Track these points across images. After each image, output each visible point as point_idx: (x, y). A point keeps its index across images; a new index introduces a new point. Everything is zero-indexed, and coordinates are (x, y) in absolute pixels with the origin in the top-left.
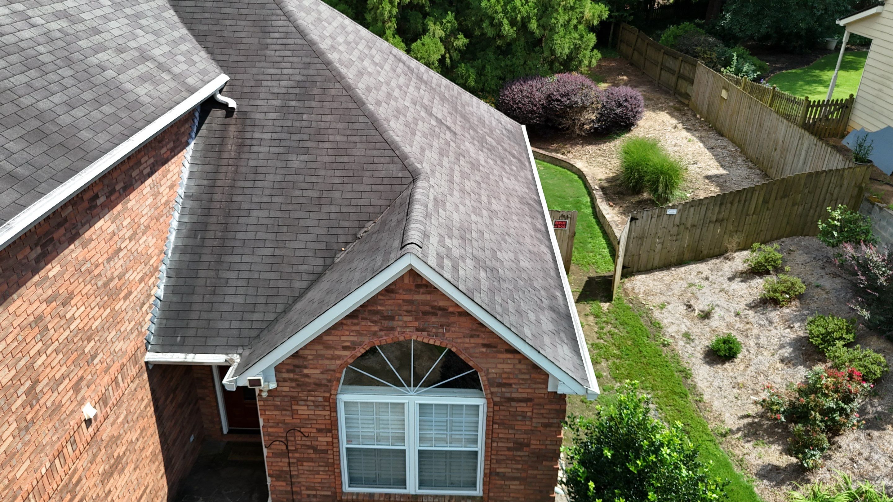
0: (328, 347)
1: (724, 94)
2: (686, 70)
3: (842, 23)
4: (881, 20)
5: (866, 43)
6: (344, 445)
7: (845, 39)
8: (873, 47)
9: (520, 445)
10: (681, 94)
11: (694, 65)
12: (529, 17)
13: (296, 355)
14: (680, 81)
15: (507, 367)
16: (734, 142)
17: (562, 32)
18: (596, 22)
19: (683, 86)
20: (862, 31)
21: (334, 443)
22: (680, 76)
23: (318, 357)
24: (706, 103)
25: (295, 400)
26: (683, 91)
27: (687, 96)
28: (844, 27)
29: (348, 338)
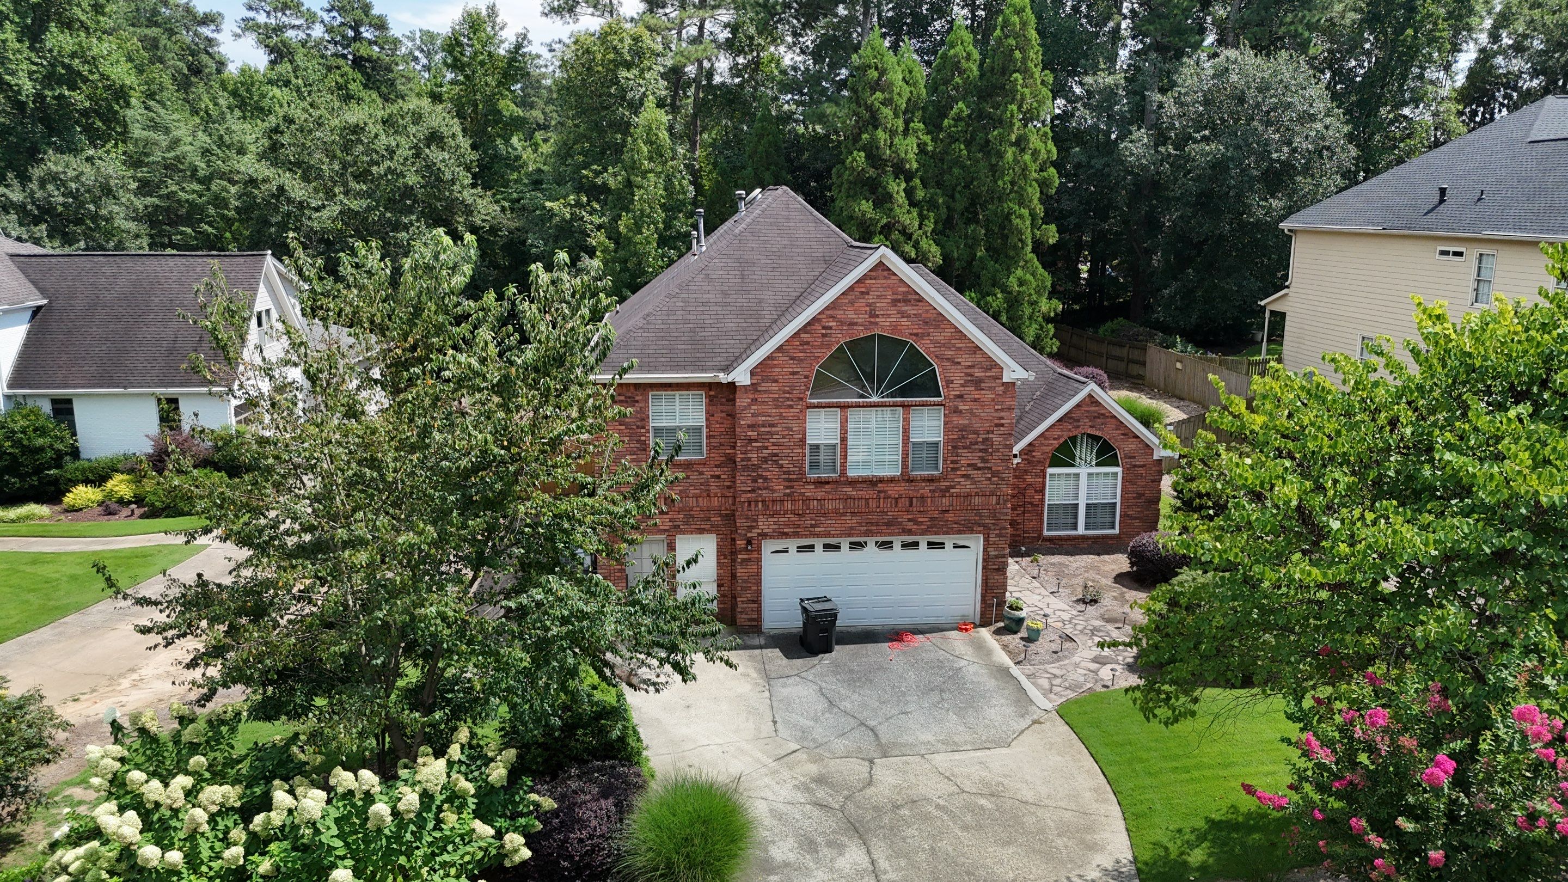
0: (1046, 439)
1: (1179, 365)
2: (1135, 354)
3: (1262, 303)
4: (1289, 298)
5: (1283, 315)
6: (1047, 502)
7: (1267, 315)
8: (1287, 318)
9: (1140, 495)
10: (1133, 377)
11: (1144, 349)
12: (999, 312)
13: (1030, 444)
14: (1130, 365)
15: (1133, 446)
16: (1195, 402)
17: (1027, 323)
18: (1052, 314)
19: (1135, 369)
20: (1277, 307)
21: (1042, 500)
22: (1131, 361)
23: (1042, 445)
24: (1162, 379)
25: (1026, 472)
26: (1135, 373)
27: (1141, 377)
28: (1264, 307)
29: (1057, 433)
